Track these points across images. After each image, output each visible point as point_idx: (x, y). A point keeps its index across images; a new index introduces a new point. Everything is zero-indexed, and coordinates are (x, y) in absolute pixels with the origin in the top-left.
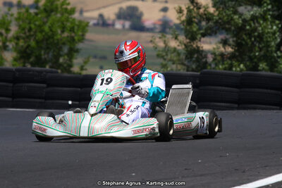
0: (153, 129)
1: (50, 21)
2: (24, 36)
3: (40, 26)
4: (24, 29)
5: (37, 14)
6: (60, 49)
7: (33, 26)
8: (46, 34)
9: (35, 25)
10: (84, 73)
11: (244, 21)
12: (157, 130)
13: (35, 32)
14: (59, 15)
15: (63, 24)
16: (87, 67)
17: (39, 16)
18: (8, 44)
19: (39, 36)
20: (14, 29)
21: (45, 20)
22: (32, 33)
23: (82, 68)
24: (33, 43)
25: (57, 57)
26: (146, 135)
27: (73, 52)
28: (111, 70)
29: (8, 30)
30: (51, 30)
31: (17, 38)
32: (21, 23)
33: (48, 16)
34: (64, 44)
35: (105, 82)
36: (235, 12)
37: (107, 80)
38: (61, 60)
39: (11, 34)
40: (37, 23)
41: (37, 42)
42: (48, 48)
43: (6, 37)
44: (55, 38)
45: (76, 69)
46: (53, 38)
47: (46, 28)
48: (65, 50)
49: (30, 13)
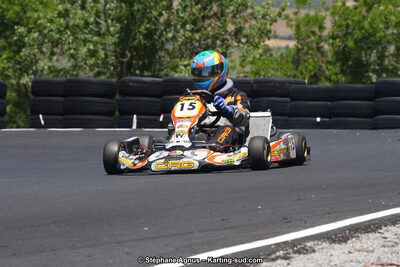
1: (371, 15)
2: (340, 34)
3: (359, 22)
4: (340, 26)
5: (356, 8)
6: (384, 49)
7: (350, 22)
8: (366, 31)
9: (353, 21)
13: (354, 29)
14: (382, 8)
15: (386, 19)
17: (358, 10)
18: (322, 44)
19: (358, 34)
20: (328, 24)
21: (366, 14)
22: (350, 31)
24: (351, 44)
25: (381, 57)
29: (321, 28)
30: (371, 27)
31: (334, 37)
32: (337, 19)
33: (369, 9)
34: (389, 42)
38: (386, 62)
39: (325, 33)
40: (356, 18)
41: (356, 42)
42: (369, 48)
43: (320, 37)
44: (378, 35)
46: (374, 35)
47: (366, 24)
49: (348, 8)
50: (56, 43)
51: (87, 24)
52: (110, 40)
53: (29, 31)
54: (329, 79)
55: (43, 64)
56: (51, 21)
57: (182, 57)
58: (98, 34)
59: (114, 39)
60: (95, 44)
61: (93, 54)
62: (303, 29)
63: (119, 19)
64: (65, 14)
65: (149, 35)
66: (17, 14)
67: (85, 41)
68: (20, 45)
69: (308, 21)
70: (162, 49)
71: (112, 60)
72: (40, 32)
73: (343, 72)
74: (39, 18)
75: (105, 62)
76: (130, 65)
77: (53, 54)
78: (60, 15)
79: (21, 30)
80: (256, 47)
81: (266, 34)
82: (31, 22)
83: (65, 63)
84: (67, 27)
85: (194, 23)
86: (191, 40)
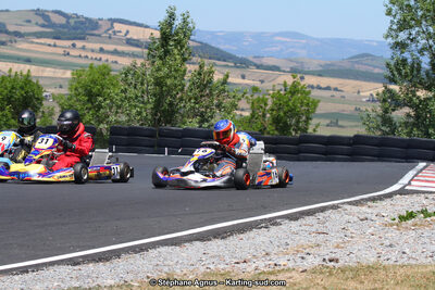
1: (293, 99)
2: (276, 108)
3: (287, 102)
4: (276, 104)
5: (285, 94)
6: (300, 118)
8: (290, 107)
9: (283, 101)
10: (317, 134)
11: (421, 101)
13: (284, 106)
14: (299, 95)
15: (302, 101)
16: (318, 129)
17: (287, 96)
19: (286, 109)
20: (270, 103)
21: (290, 98)
22: (281, 107)
23: (314, 130)
24: (282, 114)
25: (298, 122)
27: (308, 119)
29: (266, 104)
30: (293, 105)
31: (272, 110)
32: (274, 100)
33: (292, 96)
34: (302, 114)
36: (414, 95)
38: (300, 125)
39: (268, 107)
40: (285, 100)
41: (285, 113)
42: (292, 117)
43: (265, 109)
44: (297, 110)
45: (310, 131)
46: (295, 110)
47: (291, 104)
48: (304, 118)
49: (281, 94)
50: (119, 107)
51: (137, 97)
52: (149, 106)
53: (105, 100)
54: (268, 133)
55: (112, 118)
56: (117, 95)
57: (188, 117)
58: (143, 103)
59: (152, 106)
60: (141, 108)
61: (139, 113)
62: (256, 105)
63: (155, 95)
64: (125, 91)
65: (171, 104)
66: (99, 90)
67: (135, 106)
68: (100, 107)
69: (259, 100)
70: (177, 112)
71: (150, 117)
72: (111, 100)
73: (277, 129)
75: (146, 119)
76: (159, 120)
77: (117, 112)
78: (122, 91)
79: (100, 98)
80: (229, 113)
81: (235, 106)
83: (124, 118)
84: (126, 98)
85: (196, 99)
86: (194, 108)
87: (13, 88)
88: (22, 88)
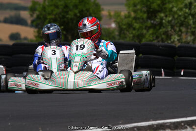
0: (122, 82)
12: (124, 83)
26: (117, 87)
28: (83, 39)
35: (79, 48)
37: (81, 47)
50: (182, 24)
53: (166, 16)
56: (180, 10)
66: (159, 5)
74: (173, 7)
78: (186, 6)
82: (167, 10)
84: (190, 14)
87: (66, 6)
88: (76, 6)
